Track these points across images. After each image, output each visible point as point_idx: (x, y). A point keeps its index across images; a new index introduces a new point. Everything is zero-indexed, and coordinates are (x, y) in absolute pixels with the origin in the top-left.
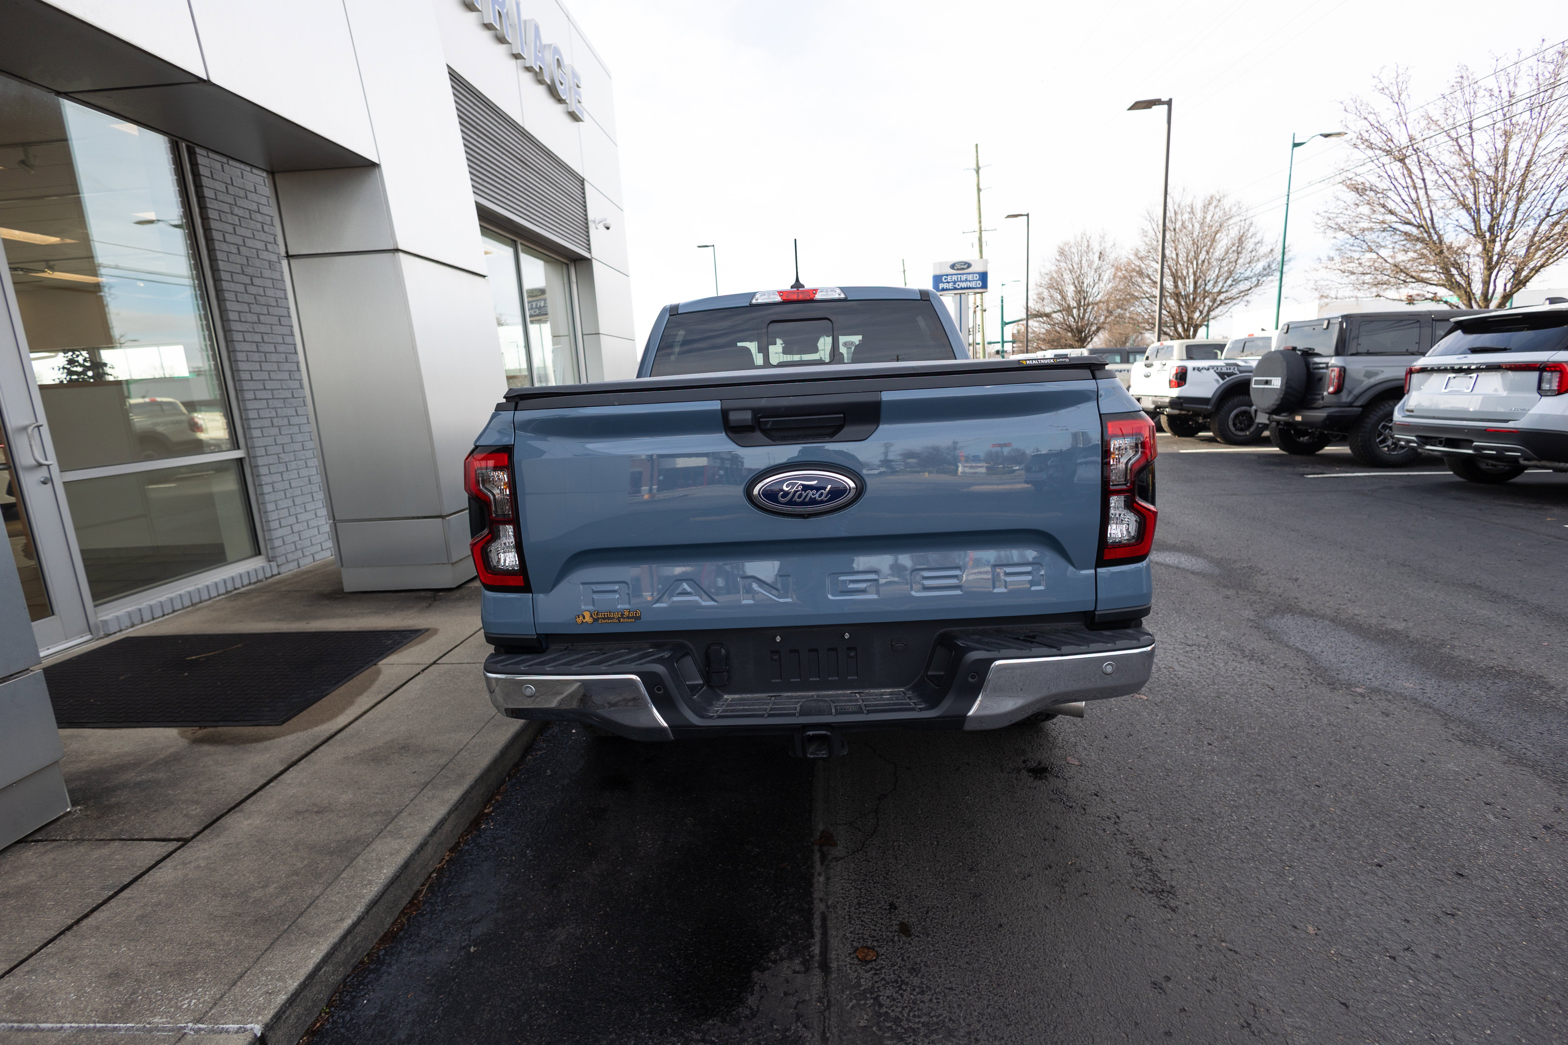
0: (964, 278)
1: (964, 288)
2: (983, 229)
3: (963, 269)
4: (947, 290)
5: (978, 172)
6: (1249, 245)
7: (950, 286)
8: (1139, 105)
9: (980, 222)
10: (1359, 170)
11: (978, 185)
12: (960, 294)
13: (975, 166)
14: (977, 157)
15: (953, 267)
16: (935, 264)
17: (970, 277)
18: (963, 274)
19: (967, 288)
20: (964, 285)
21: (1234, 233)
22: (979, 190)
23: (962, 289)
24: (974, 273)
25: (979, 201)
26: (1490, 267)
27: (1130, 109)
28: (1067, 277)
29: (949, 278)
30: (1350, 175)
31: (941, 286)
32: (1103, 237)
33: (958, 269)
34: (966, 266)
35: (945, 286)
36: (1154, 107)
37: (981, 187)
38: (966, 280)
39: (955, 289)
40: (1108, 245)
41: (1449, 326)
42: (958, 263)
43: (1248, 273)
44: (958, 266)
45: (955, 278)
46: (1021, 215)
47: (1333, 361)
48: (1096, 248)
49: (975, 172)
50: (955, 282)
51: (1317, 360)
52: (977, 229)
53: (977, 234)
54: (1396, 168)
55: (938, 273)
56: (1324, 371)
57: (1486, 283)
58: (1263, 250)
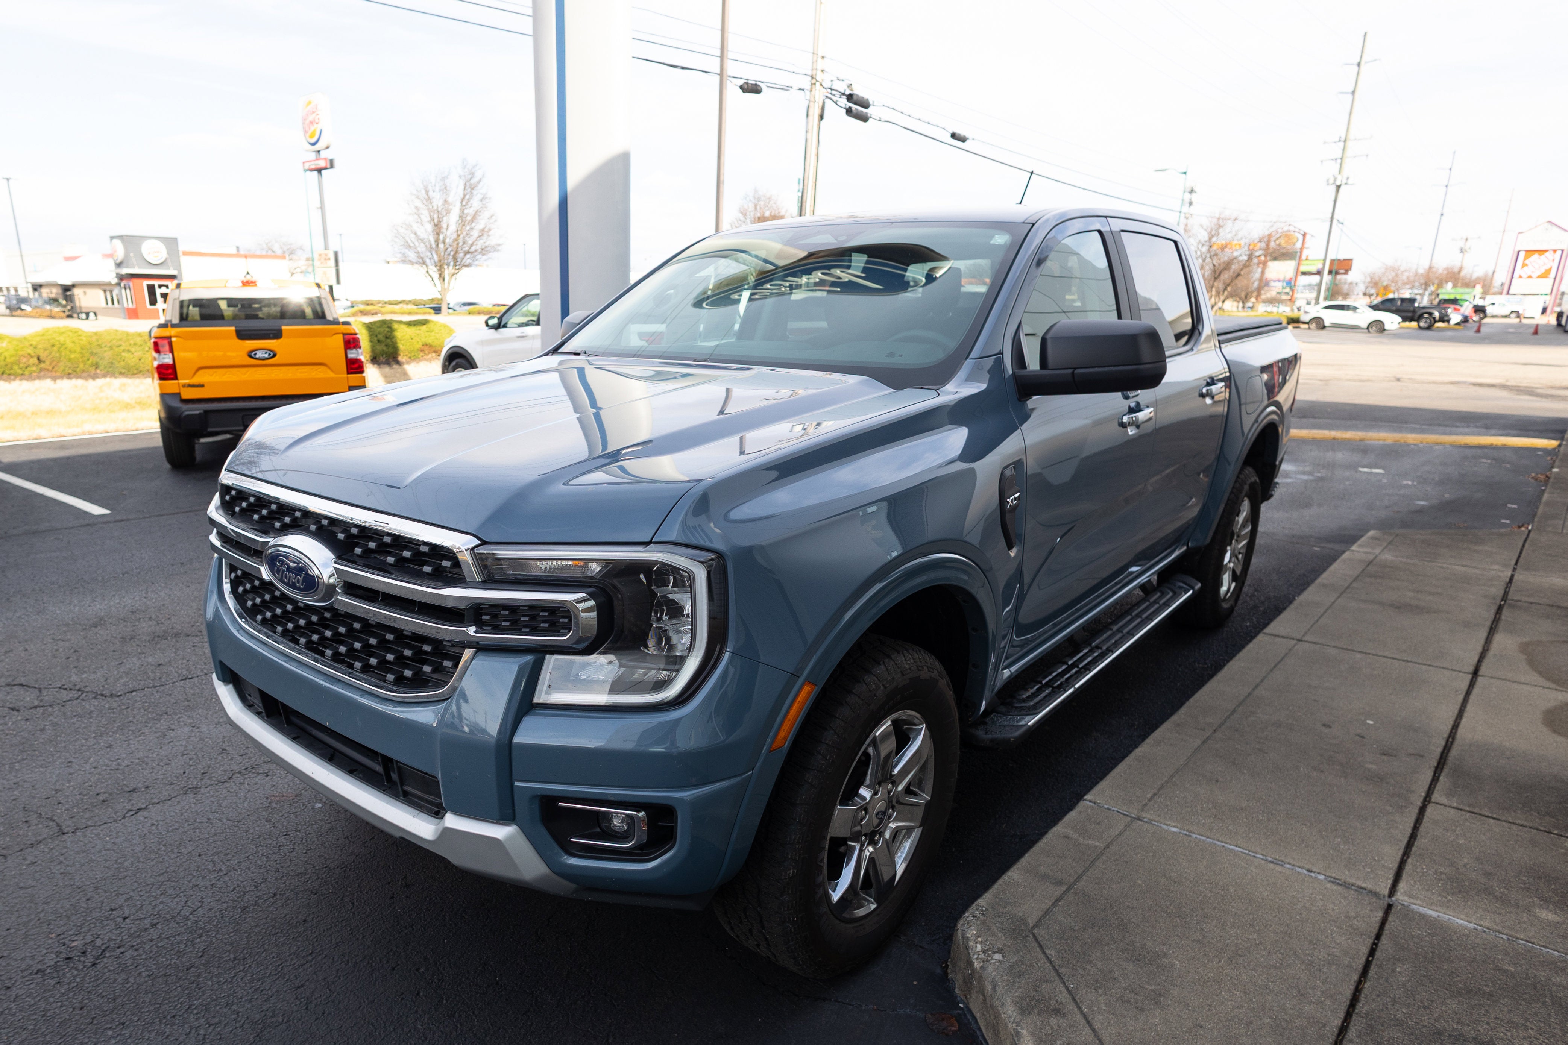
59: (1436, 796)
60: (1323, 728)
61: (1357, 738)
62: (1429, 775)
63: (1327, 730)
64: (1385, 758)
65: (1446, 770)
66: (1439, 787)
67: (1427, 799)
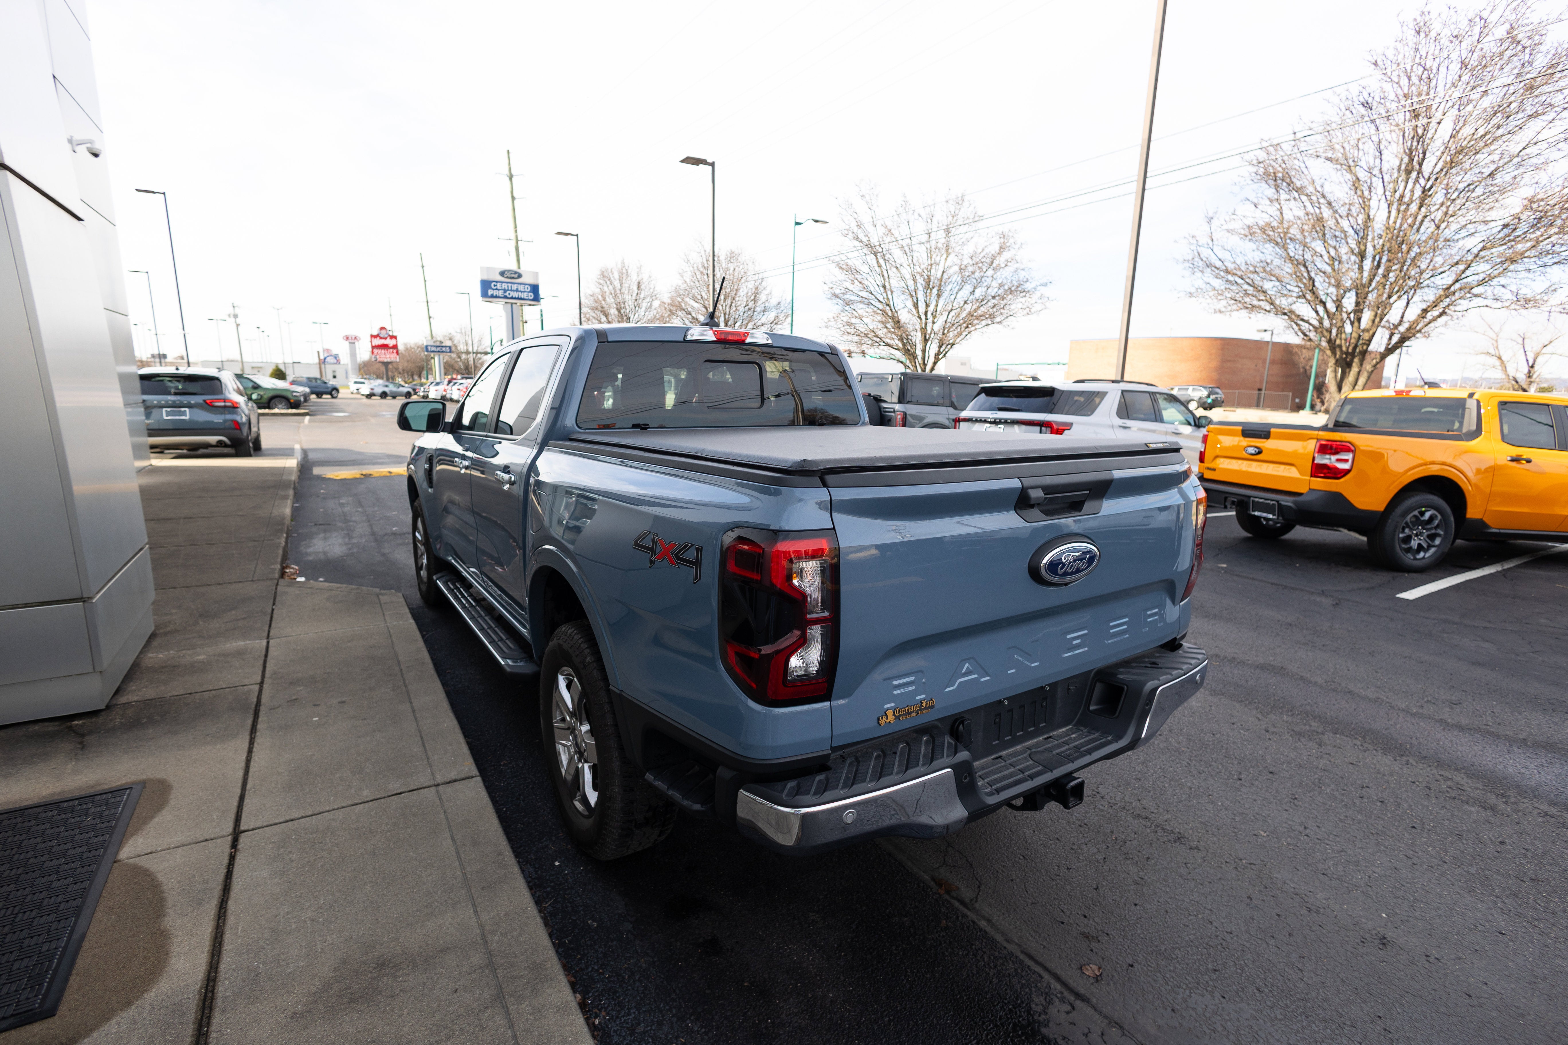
0: (515, 287)
1: (515, 298)
2: (519, 238)
3: (513, 278)
4: (496, 297)
5: (511, 179)
6: (762, 297)
7: (501, 293)
8: (689, 160)
9: (516, 231)
10: (850, 255)
11: (512, 193)
12: (512, 304)
13: (507, 172)
14: (509, 164)
15: (502, 273)
16: (482, 268)
17: (521, 288)
18: (514, 283)
19: (518, 298)
20: (515, 294)
21: (751, 285)
22: (513, 198)
23: (512, 298)
24: (525, 284)
25: (514, 209)
26: (926, 340)
27: (682, 161)
28: (610, 300)
29: (499, 285)
30: (844, 258)
31: (490, 292)
32: (640, 268)
33: (508, 277)
34: (516, 276)
35: (495, 293)
36: (701, 165)
37: (515, 195)
38: (517, 290)
39: (505, 297)
40: (645, 277)
41: (977, 390)
42: (509, 271)
43: (763, 320)
44: (508, 274)
45: (505, 286)
46: (571, 235)
47: (897, 407)
48: (634, 278)
49: (508, 179)
50: (505, 291)
51: (885, 405)
52: (513, 237)
53: (514, 243)
54: (871, 259)
55: (486, 278)
56: (892, 414)
57: (924, 351)
58: (773, 302)
59: (257, 687)
60: (343, 699)
61: (318, 703)
62: (264, 699)
63: (340, 699)
64: (294, 698)
65: (253, 706)
66: (256, 694)
67: (262, 684)
